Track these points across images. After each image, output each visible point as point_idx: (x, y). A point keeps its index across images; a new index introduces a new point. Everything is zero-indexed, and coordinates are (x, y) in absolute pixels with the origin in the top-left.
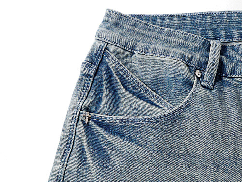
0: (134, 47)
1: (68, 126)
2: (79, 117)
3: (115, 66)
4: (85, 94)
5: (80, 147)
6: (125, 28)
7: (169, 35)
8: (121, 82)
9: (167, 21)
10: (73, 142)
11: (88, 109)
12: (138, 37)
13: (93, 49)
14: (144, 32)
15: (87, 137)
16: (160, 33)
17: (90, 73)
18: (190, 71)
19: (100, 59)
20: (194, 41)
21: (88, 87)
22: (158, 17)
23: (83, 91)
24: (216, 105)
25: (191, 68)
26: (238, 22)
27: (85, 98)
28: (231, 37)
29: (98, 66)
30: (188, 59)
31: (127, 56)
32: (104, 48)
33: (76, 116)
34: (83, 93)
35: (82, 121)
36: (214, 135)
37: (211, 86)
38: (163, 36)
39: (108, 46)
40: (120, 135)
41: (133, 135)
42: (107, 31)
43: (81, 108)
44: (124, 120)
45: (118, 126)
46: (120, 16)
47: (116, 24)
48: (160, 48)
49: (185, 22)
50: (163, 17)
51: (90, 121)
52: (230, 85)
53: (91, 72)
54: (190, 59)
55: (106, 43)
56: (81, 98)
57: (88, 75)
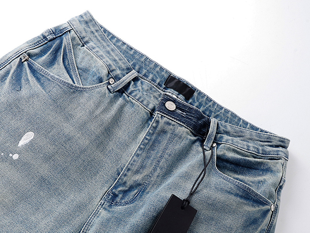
0: (87, 42)
1: (9, 56)
2: (20, 55)
3: (67, 44)
4: (35, 46)
5: (8, 71)
6: (90, 29)
7: (112, 50)
8: (63, 55)
9: (120, 44)
10: (5, 66)
11: (30, 55)
12: (94, 39)
13: (61, 26)
14: (100, 39)
15: (16, 69)
16: (108, 46)
17: (47, 37)
18: (108, 76)
19: (61, 34)
20: (124, 63)
21: (40, 44)
22: (116, 38)
23: (35, 44)
24: (107, 101)
25: (110, 75)
26: (157, 72)
27: (33, 48)
28: (147, 77)
29: (56, 38)
30: (111, 69)
31: (79, 45)
32: (68, 30)
33: (18, 54)
34: (34, 45)
35: (21, 58)
36: (91, 113)
37: (111, 91)
38: (108, 49)
39: (71, 30)
40: (38, 79)
41: (45, 84)
42: (78, 22)
43: (26, 51)
44: (46, 73)
45: (41, 74)
46: (92, 20)
47: (87, 23)
48: (101, 53)
49: (129, 52)
50: (118, 40)
51: (26, 62)
52: (124, 98)
53: (49, 37)
54: (113, 70)
55: (72, 28)
56: (30, 46)
57: (46, 37)
